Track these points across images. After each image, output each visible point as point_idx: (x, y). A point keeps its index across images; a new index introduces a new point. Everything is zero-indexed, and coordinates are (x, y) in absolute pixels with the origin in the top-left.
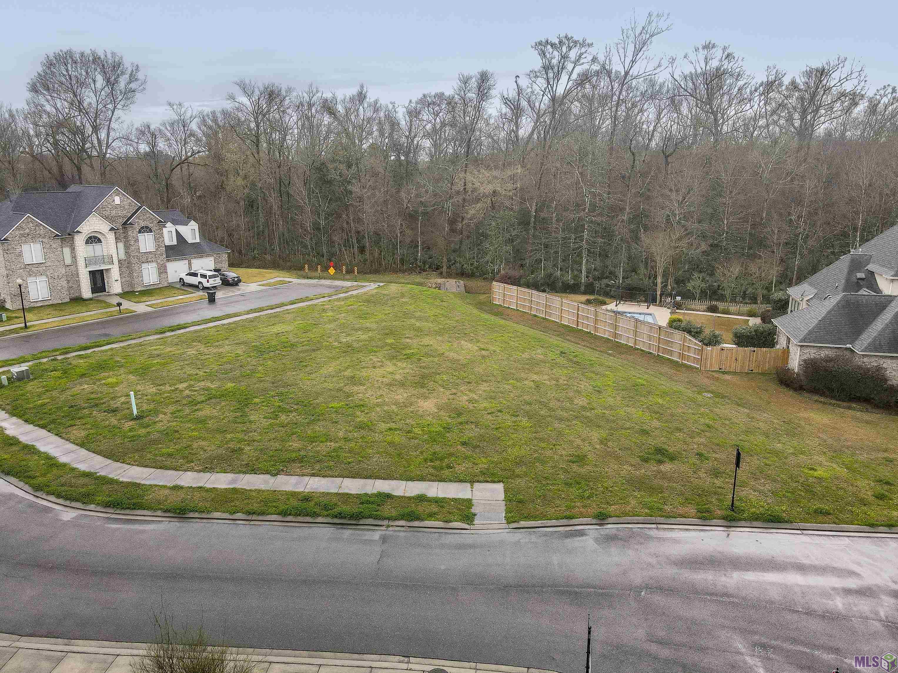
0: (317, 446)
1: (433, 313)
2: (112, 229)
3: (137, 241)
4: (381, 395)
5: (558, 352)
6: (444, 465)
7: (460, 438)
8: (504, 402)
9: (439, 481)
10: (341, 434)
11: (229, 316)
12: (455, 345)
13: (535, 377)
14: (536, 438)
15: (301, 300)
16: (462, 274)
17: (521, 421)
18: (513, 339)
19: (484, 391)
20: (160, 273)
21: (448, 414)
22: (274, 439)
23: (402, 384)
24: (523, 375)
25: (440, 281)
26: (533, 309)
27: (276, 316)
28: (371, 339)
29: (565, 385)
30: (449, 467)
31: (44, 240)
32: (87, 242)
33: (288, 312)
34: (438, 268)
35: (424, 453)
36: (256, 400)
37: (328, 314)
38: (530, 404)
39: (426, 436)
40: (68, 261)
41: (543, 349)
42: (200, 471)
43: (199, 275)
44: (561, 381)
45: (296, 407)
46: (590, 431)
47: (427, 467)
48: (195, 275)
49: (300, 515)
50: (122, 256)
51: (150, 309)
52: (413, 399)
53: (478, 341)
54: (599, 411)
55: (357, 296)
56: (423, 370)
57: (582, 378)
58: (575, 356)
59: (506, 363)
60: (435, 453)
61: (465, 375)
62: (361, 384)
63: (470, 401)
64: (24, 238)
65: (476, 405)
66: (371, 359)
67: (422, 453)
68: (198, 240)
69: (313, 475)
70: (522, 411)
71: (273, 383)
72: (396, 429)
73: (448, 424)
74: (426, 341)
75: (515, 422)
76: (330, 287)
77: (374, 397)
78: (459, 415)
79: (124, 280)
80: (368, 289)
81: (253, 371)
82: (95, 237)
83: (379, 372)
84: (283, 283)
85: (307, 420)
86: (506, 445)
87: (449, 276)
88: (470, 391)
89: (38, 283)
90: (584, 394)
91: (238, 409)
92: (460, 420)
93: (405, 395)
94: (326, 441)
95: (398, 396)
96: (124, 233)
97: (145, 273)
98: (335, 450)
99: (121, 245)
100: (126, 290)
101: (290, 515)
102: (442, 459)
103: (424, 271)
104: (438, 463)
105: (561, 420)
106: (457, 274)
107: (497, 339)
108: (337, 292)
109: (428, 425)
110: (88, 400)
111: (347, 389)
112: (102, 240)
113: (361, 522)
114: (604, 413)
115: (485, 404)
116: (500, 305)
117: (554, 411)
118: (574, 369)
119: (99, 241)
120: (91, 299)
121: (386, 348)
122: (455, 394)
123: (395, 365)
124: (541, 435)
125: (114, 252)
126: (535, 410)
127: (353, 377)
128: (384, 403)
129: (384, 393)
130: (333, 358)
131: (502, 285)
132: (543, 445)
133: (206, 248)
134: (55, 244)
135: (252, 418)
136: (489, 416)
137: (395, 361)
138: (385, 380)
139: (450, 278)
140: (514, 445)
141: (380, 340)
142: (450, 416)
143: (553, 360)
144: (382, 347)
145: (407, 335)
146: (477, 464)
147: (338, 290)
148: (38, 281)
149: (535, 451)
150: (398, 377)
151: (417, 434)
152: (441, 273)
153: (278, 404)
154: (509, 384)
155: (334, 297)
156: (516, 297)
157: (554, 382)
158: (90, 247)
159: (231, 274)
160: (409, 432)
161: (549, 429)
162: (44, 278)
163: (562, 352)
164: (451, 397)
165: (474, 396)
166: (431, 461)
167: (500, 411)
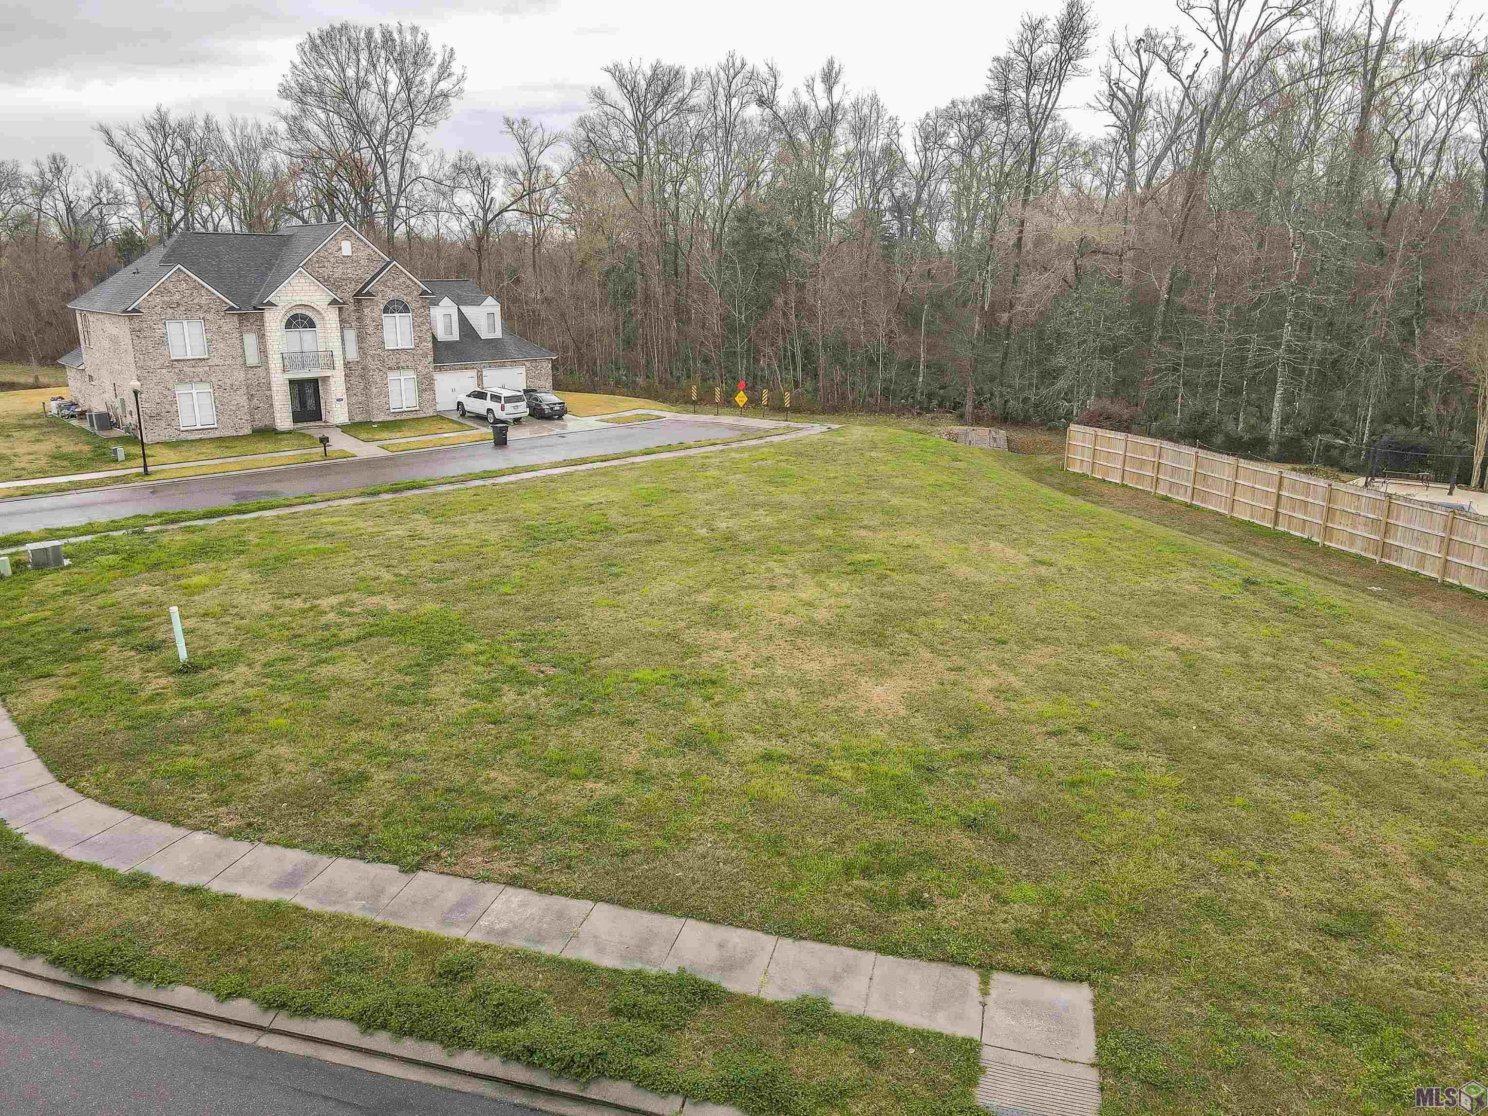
0: (554, 790)
1: (931, 480)
2: (334, 302)
3: (379, 326)
4: (768, 658)
5: (1238, 580)
6: (903, 891)
7: (960, 804)
8: (1096, 703)
9: (880, 950)
10: (632, 760)
11: (515, 470)
12: (974, 548)
13: (1179, 639)
14: (1197, 830)
15: (669, 448)
16: (1005, 419)
17: (1145, 766)
18: (1117, 544)
19: (1040, 668)
20: (421, 392)
21: (934, 726)
22: (457, 756)
23: (829, 634)
24: (1146, 631)
25: (957, 429)
26: (1161, 483)
27: (604, 473)
28: (783, 526)
29: (1270, 667)
30: (917, 901)
31: (208, 317)
32: (289, 325)
33: (632, 467)
34: (957, 406)
35: (848, 844)
36: (471, 647)
37: (708, 474)
38: (1169, 714)
39: (862, 789)
40: (252, 358)
41: (1195, 570)
42: (228, 834)
43: (489, 396)
44: (1256, 657)
45: (551, 672)
46: (1375, 821)
47: (849, 895)
48: (481, 395)
49: (410, 1033)
50: (353, 354)
51: (382, 453)
52: (848, 675)
53: (1030, 543)
54: (1393, 756)
55: (779, 446)
56: (888, 603)
57: (1318, 652)
58: (1287, 593)
59: (1100, 598)
60: (879, 848)
61: (993, 621)
62: (728, 627)
63: (999, 692)
64: (171, 311)
65: (1014, 705)
66: (769, 570)
67: (840, 841)
68: (498, 334)
69: (513, 882)
70: (1149, 734)
71: (527, 609)
72: (782, 759)
73: (931, 755)
74: (905, 536)
75: (1129, 767)
76: (732, 428)
77: (748, 662)
78: (966, 730)
79: (354, 399)
80: (806, 433)
81: (499, 580)
82: (304, 317)
83: (782, 598)
84: (649, 418)
85: (562, 711)
86: (1102, 842)
87: (978, 421)
88: (1002, 663)
89: (195, 395)
90: (1336, 701)
91: (418, 665)
92: (965, 747)
93: (829, 662)
94: (585, 777)
95: (812, 664)
96: (357, 311)
97: (393, 388)
98: (599, 809)
99: (351, 335)
100: (358, 419)
101: (384, 1027)
102: (897, 871)
103: (929, 410)
104: (882, 883)
105: (1273, 773)
106: (994, 418)
107: (1077, 542)
108: (744, 438)
109: (875, 753)
110: (123, 618)
111: (688, 637)
112: (316, 322)
113: (593, 1093)
114: (1409, 764)
115: (1043, 706)
116: (1084, 475)
117: (1246, 742)
118: (1287, 626)
119: (312, 325)
120: (290, 432)
121: (811, 547)
122: (960, 669)
123: (820, 585)
124: (1216, 819)
125: (335, 345)
126: (1188, 734)
127: (714, 608)
128: (771, 681)
129: (777, 654)
130: (687, 562)
131: (1090, 430)
132: (1220, 855)
133: (512, 349)
134: (230, 324)
135: (437, 691)
136: (1051, 743)
137: (823, 577)
138: (789, 619)
139: (978, 424)
140: (1126, 846)
141: (801, 528)
142: (938, 733)
143: (1224, 598)
144: (802, 544)
145: (866, 523)
146: (1005, 902)
147: (747, 433)
148: (194, 392)
149: (1200, 876)
150: (821, 615)
151: (839, 778)
152: (962, 416)
153: (512, 661)
154: (1106, 654)
155: (734, 445)
156: (1122, 458)
157: (1235, 657)
158: (294, 334)
159: (550, 398)
160: (818, 770)
161: (1238, 800)
162: (206, 388)
163: (1247, 581)
164: (952, 676)
165: (1012, 678)
166: (866, 872)
167: (1082, 729)
